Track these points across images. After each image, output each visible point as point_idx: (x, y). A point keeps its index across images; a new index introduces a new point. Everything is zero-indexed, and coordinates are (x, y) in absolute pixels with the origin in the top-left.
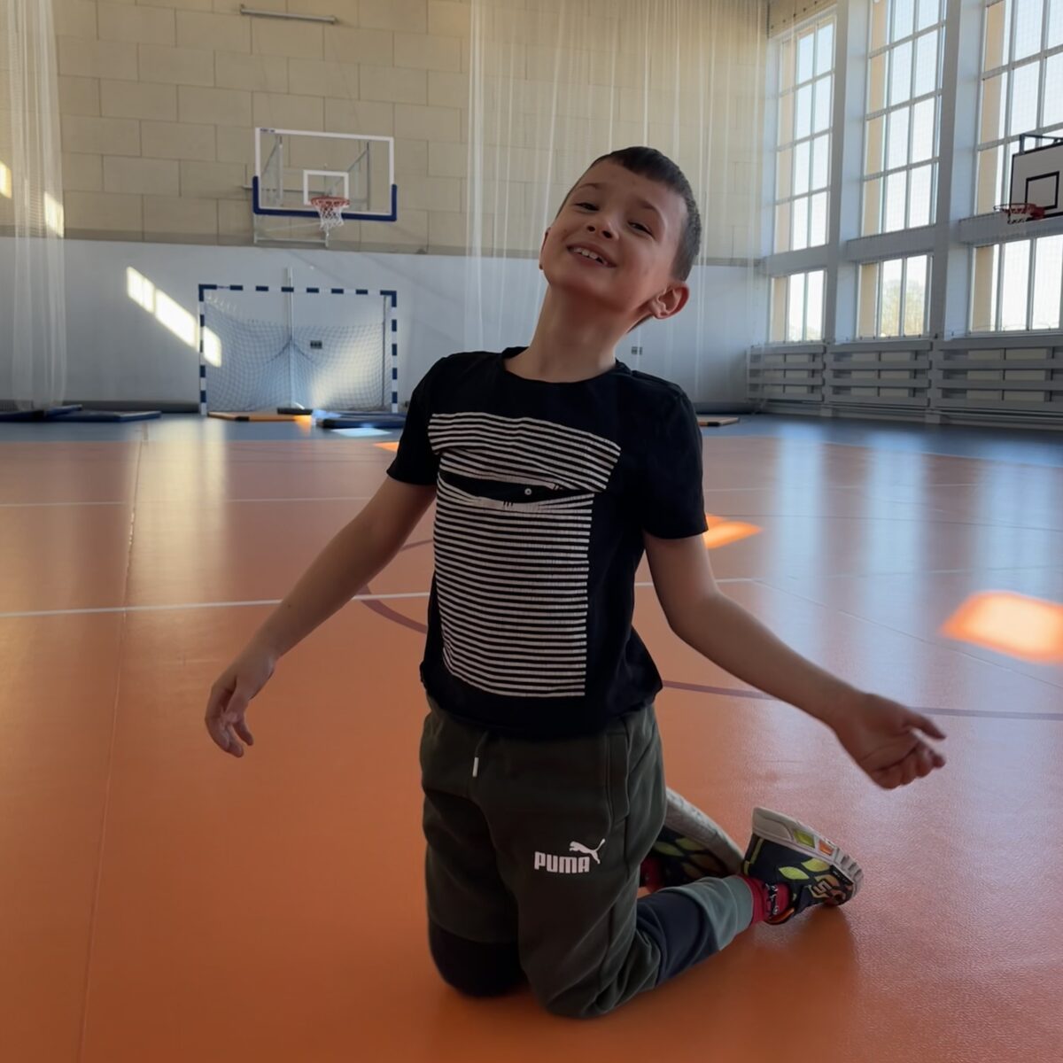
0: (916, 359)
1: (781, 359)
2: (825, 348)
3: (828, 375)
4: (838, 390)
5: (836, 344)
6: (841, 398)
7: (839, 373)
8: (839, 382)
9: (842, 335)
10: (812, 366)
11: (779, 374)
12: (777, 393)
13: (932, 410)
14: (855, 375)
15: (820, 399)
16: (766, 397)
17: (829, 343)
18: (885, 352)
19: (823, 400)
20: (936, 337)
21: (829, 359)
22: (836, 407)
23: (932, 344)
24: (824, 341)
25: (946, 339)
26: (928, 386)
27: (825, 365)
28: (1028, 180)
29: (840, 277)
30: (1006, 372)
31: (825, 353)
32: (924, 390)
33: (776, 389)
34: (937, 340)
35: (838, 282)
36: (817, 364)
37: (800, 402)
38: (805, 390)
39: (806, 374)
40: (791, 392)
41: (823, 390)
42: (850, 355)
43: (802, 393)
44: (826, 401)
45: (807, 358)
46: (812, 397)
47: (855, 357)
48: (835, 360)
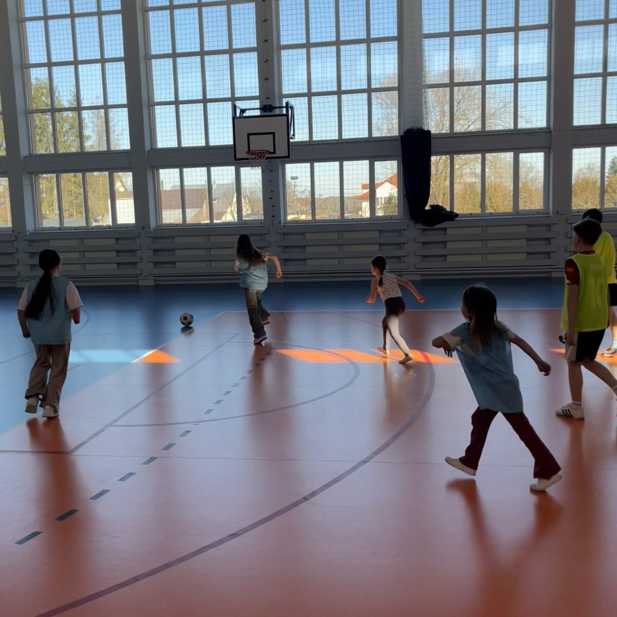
0: (119, 243)
2: (16, 236)
3: (23, 256)
4: (34, 267)
7: (33, 255)
9: (30, 227)
13: (145, 276)
15: (17, 274)
17: (19, 233)
19: (19, 276)
20: (143, 228)
21: (21, 245)
23: (139, 232)
24: (13, 231)
25: (152, 230)
26: (139, 261)
27: (17, 249)
28: (249, 135)
29: (24, 184)
30: (211, 250)
31: (16, 240)
32: (134, 263)
34: (145, 230)
35: (24, 188)
36: (4, 248)
41: (18, 269)
42: (47, 241)
44: (23, 276)
46: (4, 273)
47: (53, 243)
48: (30, 245)
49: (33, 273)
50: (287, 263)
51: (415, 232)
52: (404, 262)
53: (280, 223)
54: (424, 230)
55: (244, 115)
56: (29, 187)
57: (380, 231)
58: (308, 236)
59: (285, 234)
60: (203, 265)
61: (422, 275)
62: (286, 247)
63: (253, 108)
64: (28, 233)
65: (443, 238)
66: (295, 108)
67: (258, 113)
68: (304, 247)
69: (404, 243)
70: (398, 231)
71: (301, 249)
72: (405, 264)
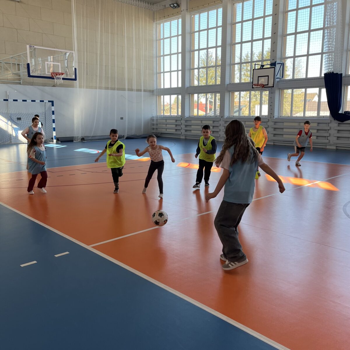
0: (214, 123)
1: (165, 121)
3: (183, 126)
4: (186, 131)
5: (185, 117)
6: (188, 133)
7: (186, 126)
8: (188, 128)
9: (187, 115)
10: (177, 123)
11: (165, 125)
12: (164, 131)
13: (221, 137)
14: (192, 127)
15: (181, 133)
16: (160, 132)
17: (183, 117)
18: (203, 121)
19: (181, 134)
21: (183, 122)
22: (186, 136)
23: (220, 119)
24: (181, 117)
25: (225, 118)
26: (220, 131)
28: (258, 77)
31: (182, 120)
32: (218, 132)
33: (163, 130)
34: (222, 118)
35: (186, 99)
36: (178, 123)
37: (173, 134)
38: (174, 131)
39: (174, 126)
40: (169, 131)
41: (181, 131)
42: (191, 121)
43: (173, 131)
44: (183, 134)
45: (174, 121)
46: (177, 133)
47: (193, 122)
48: (186, 122)
49: (186, 133)
50: (276, 136)
51: (335, 124)
53: (274, 117)
54: (339, 123)
56: (188, 99)
57: (318, 123)
58: (285, 124)
59: (276, 122)
61: (337, 147)
62: (275, 128)
63: (267, 64)
65: (348, 129)
69: (328, 130)
70: (326, 123)
71: (282, 130)
72: (328, 140)
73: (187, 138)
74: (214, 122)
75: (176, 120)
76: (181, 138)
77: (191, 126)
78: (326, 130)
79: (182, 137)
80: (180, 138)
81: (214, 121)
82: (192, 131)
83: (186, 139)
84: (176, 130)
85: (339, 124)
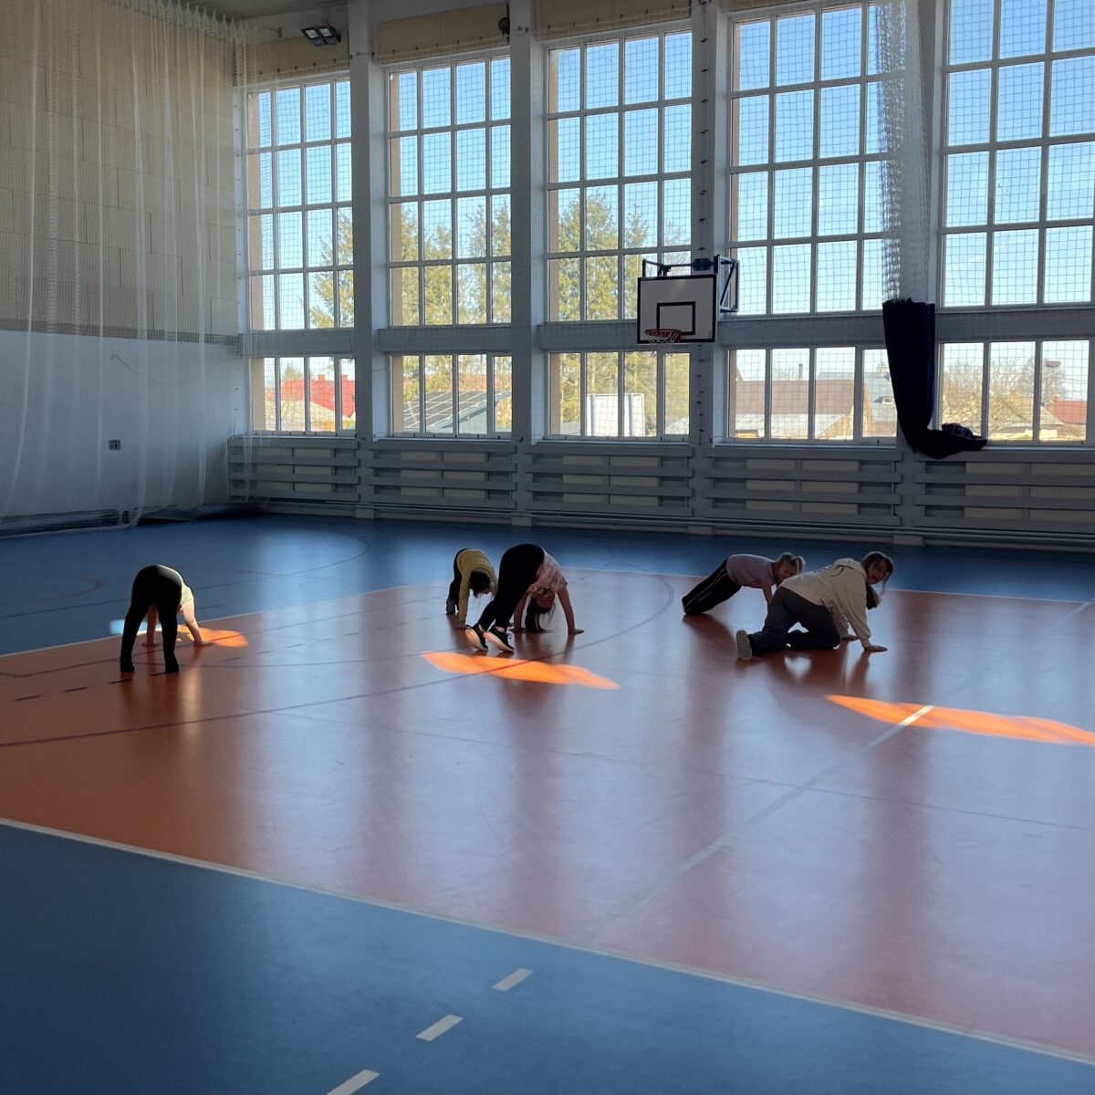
0: (489, 460)
1: (288, 452)
2: (359, 443)
3: (365, 473)
4: (379, 489)
6: (386, 498)
7: (378, 471)
9: (379, 430)
11: (286, 470)
12: (283, 490)
13: (521, 512)
14: (404, 474)
17: (363, 439)
20: (521, 440)
21: (365, 455)
22: (377, 507)
23: (516, 446)
24: (356, 436)
25: (533, 443)
26: (514, 489)
27: (359, 462)
28: (659, 305)
29: (374, 367)
30: (612, 478)
31: (359, 449)
32: (507, 492)
33: (281, 487)
34: (523, 443)
35: (374, 374)
36: (343, 460)
37: (324, 501)
38: (329, 488)
39: (328, 471)
40: (304, 491)
41: (359, 490)
42: (398, 452)
43: (324, 491)
44: (364, 501)
45: (327, 454)
46: (341, 496)
47: (405, 456)
48: (376, 457)
49: (378, 498)
50: (720, 504)
51: (915, 465)
52: (895, 515)
53: (711, 441)
55: (669, 274)
56: (383, 373)
57: (862, 462)
58: (752, 465)
59: (717, 459)
60: (598, 499)
61: (925, 537)
62: (717, 480)
63: (681, 264)
64: (375, 440)
65: (959, 479)
66: (741, 264)
67: (687, 271)
68: (744, 481)
69: (896, 484)
70: (888, 463)
71: (739, 485)
72: (897, 518)
73: (383, 516)
74: (491, 458)
75: (336, 451)
76: (357, 516)
77: (398, 470)
78: (889, 484)
79: (359, 514)
80: (353, 518)
81: (489, 455)
82: (404, 492)
83: (380, 519)
84: (336, 485)
85: (928, 463)
